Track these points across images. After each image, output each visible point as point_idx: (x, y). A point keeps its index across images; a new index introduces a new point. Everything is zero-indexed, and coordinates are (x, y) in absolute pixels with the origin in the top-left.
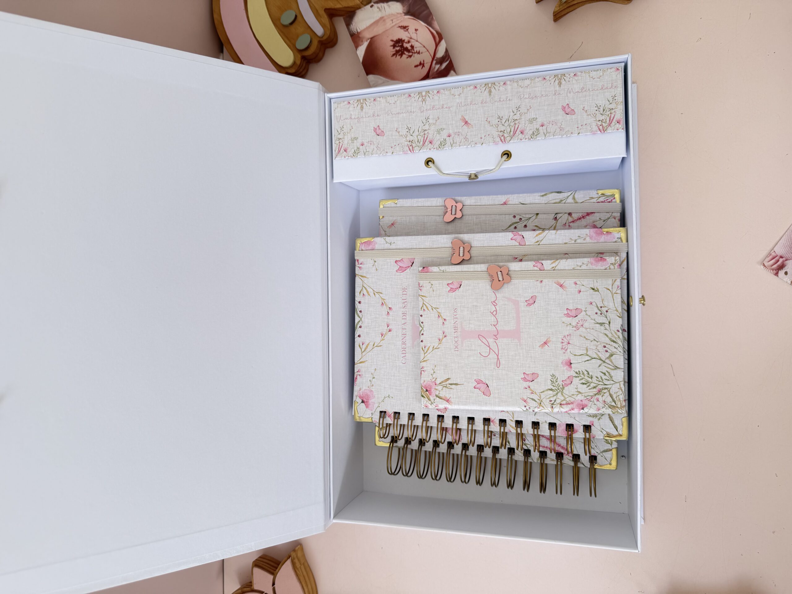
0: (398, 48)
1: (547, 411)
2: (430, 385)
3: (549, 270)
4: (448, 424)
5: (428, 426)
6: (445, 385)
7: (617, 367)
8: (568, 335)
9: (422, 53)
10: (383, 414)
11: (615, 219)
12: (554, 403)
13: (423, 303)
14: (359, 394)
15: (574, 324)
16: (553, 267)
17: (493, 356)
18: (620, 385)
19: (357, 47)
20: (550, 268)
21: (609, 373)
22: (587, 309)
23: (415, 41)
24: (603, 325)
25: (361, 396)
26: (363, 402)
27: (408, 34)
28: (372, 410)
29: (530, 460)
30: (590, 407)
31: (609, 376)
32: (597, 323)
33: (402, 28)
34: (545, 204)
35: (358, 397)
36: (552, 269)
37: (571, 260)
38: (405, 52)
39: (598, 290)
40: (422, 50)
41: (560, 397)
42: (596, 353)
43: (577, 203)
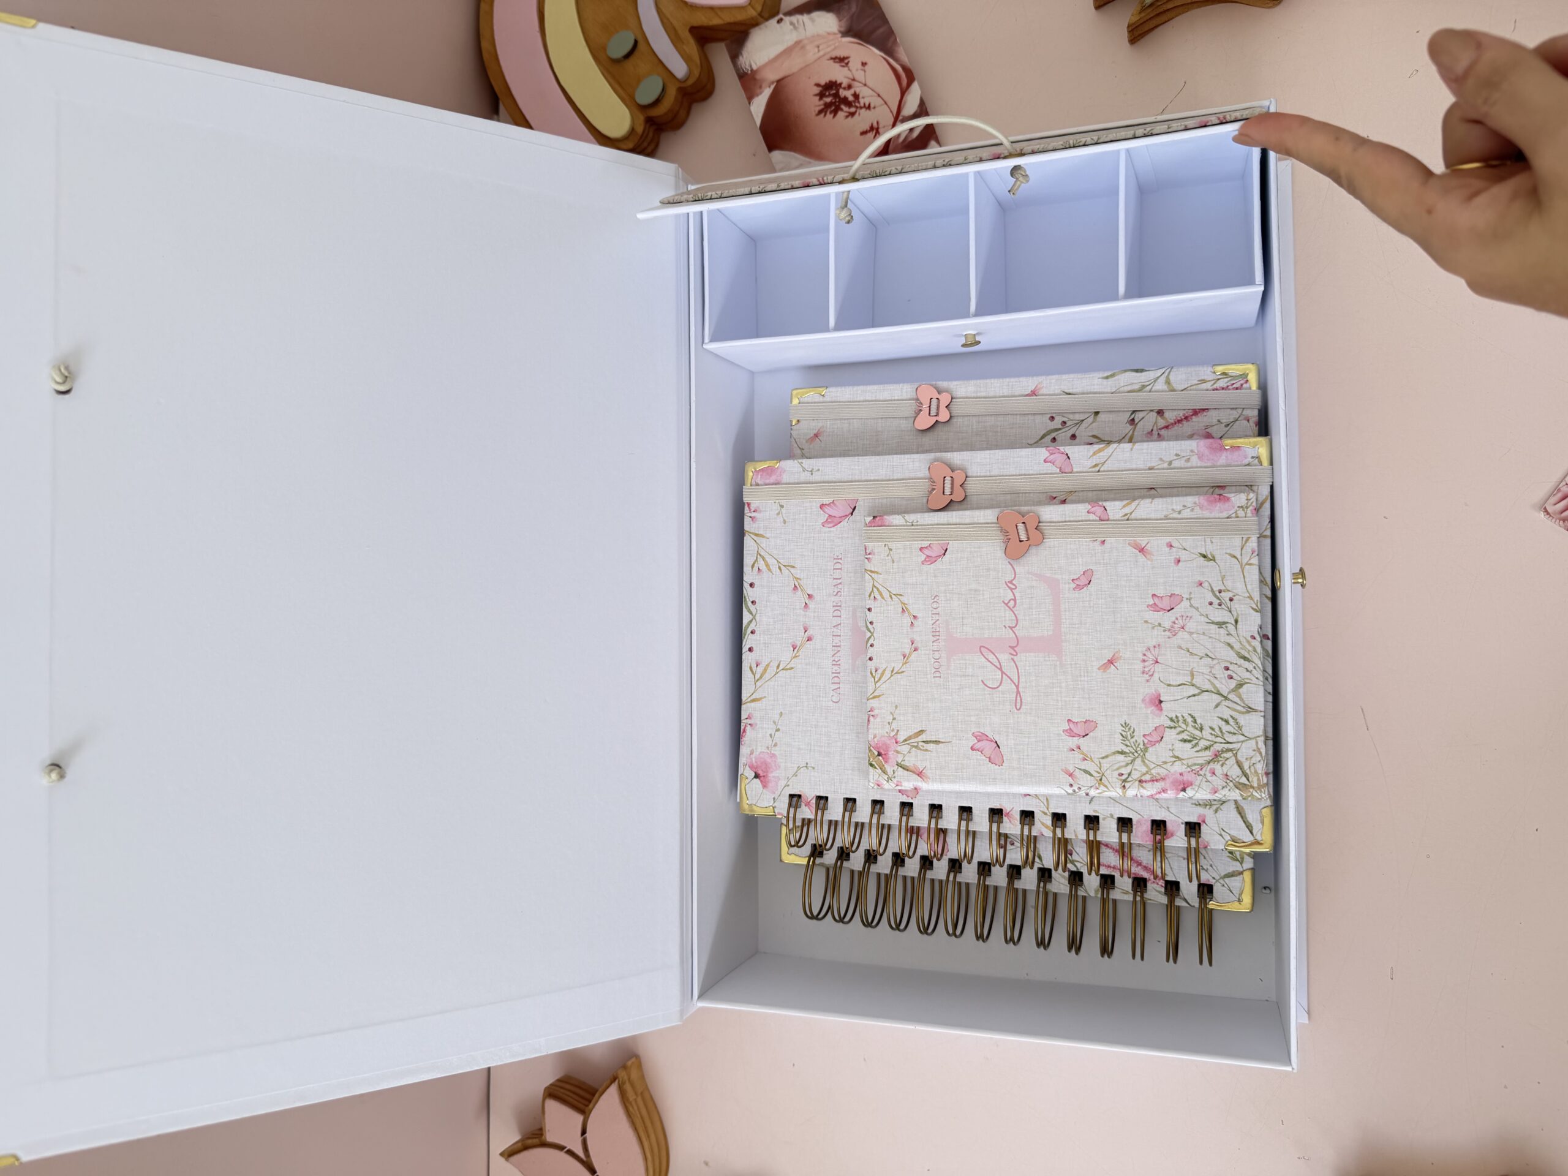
0: (828, 100)
1: (1113, 794)
2: (885, 744)
3: (1119, 520)
4: (920, 820)
5: (883, 825)
6: (916, 744)
7: (1250, 708)
8: (1155, 647)
9: (874, 108)
10: (795, 799)
11: (1248, 421)
12: (1127, 778)
13: (874, 586)
14: (749, 761)
15: (1167, 624)
16: (1126, 515)
17: (1008, 686)
18: (1257, 743)
19: (750, 98)
20: (1121, 515)
21: (1236, 720)
22: (1191, 596)
23: (861, 85)
24: (1223, 626)
25: (753, 765)
26: (757, 776)
27: (849, 72)
28: (774, 793)
29: (1081, 893)
30: (1199, 787)
31: (1234, 726)
32: (1213, 623)
33: (837, 60)
34: (1112, 393)
35: (747, 766)
36: (1123, 518)
37: (1160, 500)
38: (843, 107)
39: (1214, 557)
40: (875, 101)
41: (1139, 768)
42: (1209, 680)
43: (1174, 390)
